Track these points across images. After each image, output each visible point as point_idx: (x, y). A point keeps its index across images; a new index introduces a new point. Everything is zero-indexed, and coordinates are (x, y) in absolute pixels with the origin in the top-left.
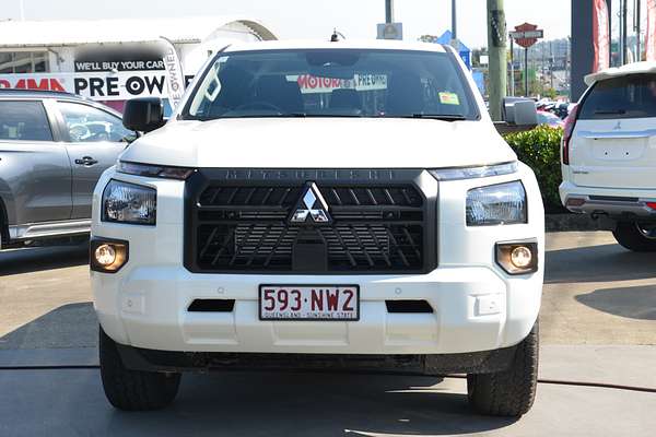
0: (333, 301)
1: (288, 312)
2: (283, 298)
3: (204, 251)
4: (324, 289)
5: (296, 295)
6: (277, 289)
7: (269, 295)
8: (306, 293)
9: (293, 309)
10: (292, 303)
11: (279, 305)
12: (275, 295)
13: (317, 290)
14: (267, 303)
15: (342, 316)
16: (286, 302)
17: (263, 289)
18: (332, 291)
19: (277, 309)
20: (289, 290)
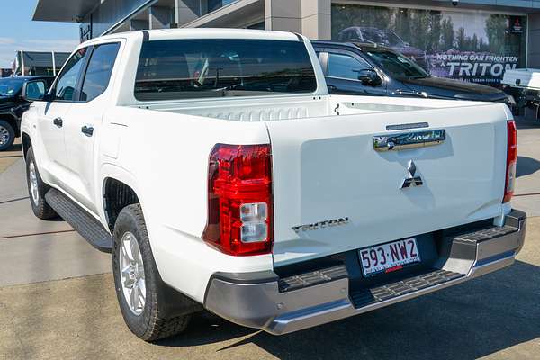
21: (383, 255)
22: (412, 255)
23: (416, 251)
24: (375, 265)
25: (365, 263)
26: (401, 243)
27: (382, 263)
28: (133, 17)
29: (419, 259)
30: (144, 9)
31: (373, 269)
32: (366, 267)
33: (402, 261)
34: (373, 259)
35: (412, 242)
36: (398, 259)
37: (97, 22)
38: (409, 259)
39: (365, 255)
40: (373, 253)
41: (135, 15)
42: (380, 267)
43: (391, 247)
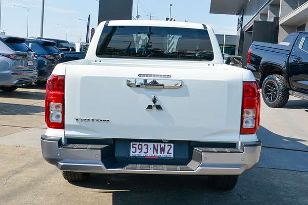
21: (147, 148)
22: (168, 153)
23: (172, 151)
24: (139, 153)
25: (132, 150)
26: (163, 145)
27: (144, 152)
28: (260, 13)
29: (172, 156)
30: (265, 7)
31: (137, 154)
32: (133, 152)
33: (159, 154)
34: (139, 149)
35: (171, 146)
36: (157, 153)
37: (245, 15)
38: (165, 155)
39: (134, 146)
40: (140, 146)
41: (262, 11)
42: (142, 154)
43: (154, 145)
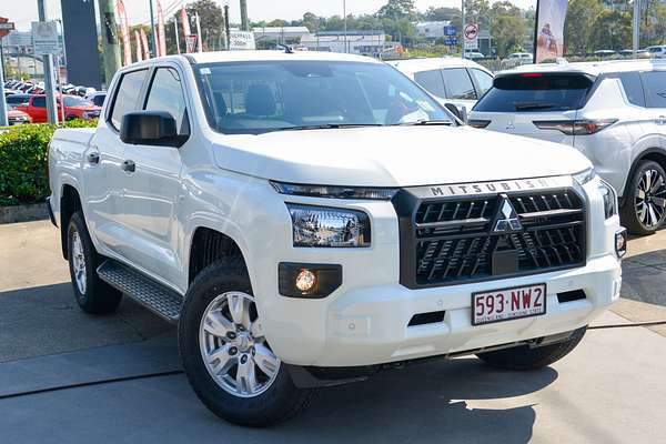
0: (527, 299)
1: (494, 315)
2: (490, 303)
3: (421, 269)
4: (521, 290)
5: (500, 298)
6: (486, 295)
7: (480, 301)
8: (507, 295)
9: (498, 311)
10: (497, 306)
11: (487, 309)
12: (483, 301)
13: (516, 291)
14: (478, 310)
15: (533, 312)
16: (492, 306)
17: (476, 297)
18: (527, 290)
19: (485, 314)
20: (494, 295)
